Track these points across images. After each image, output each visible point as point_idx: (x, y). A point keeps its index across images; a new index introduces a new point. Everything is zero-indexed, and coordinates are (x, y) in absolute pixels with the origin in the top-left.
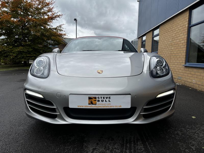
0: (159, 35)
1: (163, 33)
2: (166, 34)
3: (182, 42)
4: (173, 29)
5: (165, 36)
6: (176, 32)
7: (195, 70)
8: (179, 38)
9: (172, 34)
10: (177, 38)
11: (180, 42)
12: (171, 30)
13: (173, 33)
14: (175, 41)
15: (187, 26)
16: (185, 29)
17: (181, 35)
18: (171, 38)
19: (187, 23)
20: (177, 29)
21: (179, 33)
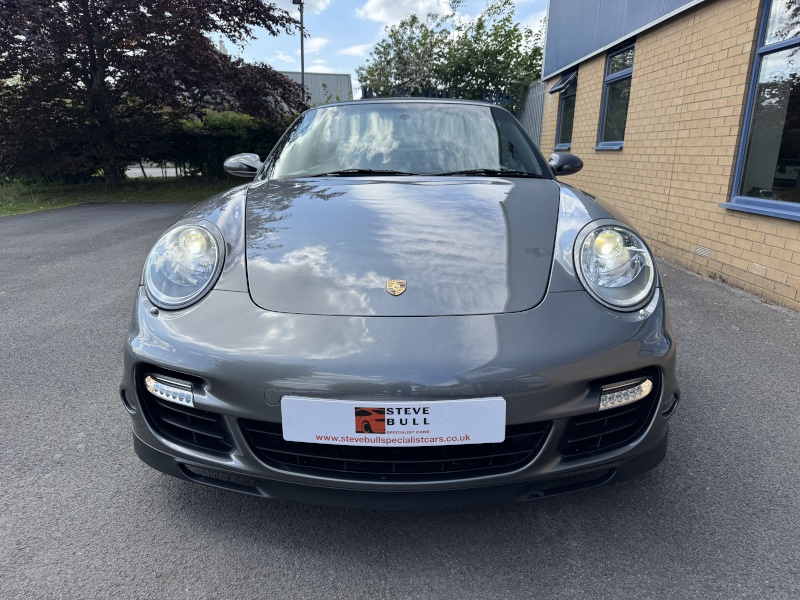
0: (633, 75)
1: (650, 69)
2: (663, 72)
3: (723, 112)
4: (692, 56)
5: (656, 82)
6: (701, 70)
7: (766, 227)
8: (711, 95)
9: (683, 77)
10: (703, 97)
11: (715, 113)
12: (680, 59)
13: (690, 72)
14: (695, 107)
15: (748, 48)
16: (739, 60)
18: (681, 94)
19: (750, 36)
20: (708, 59)
21: (716, 76)
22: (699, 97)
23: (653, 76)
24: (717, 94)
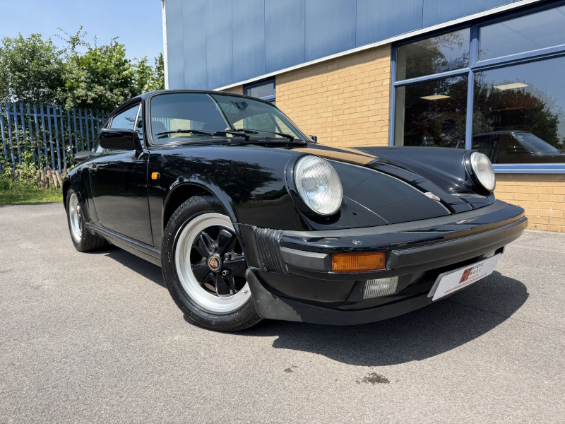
0: (277, 100)
1: (295, 95)
2: (307, 98)
3: (372, 119)
4: (335, 87)
5: (303, 104)
6: (345, 96)
8: (358, 110)
9: (330, 99)
10: (353, 111)
11: (366, 120)
12: (325, 89)
13: (336, 97)
14: (346, 117)
15: (387, 82)
16: (381, 89)
17: (366, 103)
18: (330, 109)
19: (388, 76)
20: (352, 89)
21: (361, 98)
22: (346, 111)
23: (298, 100)
24: (364, 109)
